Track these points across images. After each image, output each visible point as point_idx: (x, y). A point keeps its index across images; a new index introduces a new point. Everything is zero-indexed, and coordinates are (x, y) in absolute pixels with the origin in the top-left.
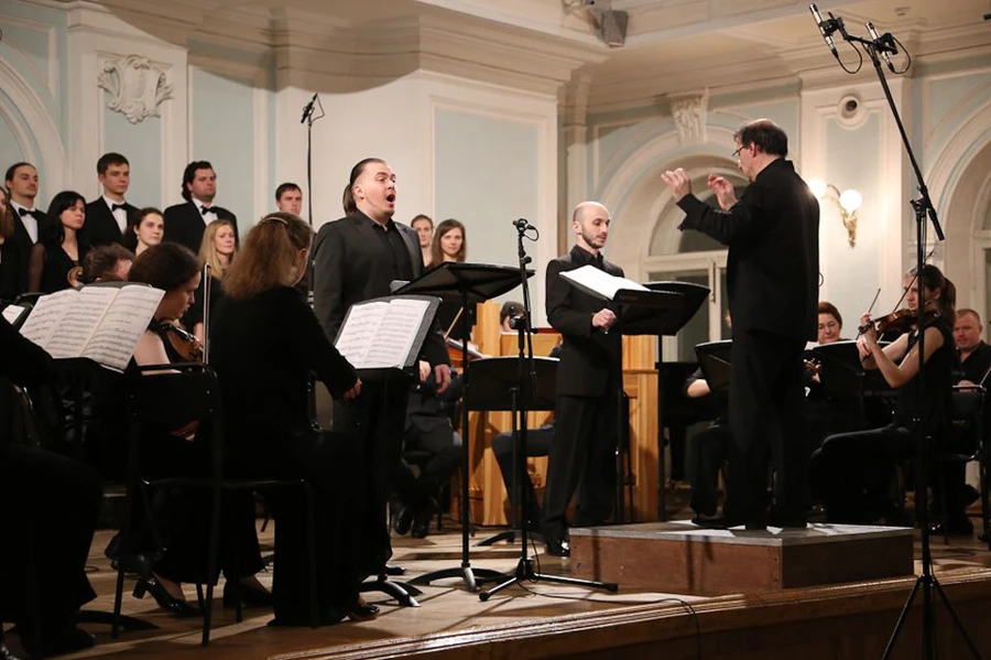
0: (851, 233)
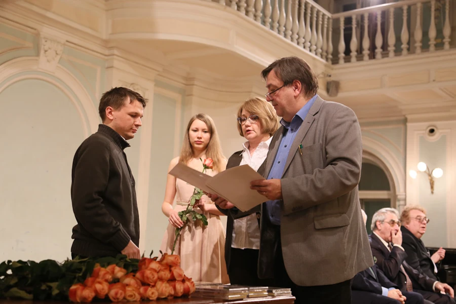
0: (432, 187)
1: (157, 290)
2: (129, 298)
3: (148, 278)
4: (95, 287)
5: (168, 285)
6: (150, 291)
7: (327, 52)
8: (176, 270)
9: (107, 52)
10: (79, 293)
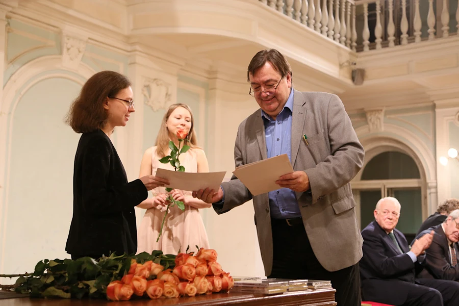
1: (196, 286)
2: (168, 295)
3: (186, 274)
4: (133, 285)
5: (206, 280)
6: (189, 287)
7: (351, 40)
8: (213, 265)
9: (129, 48)
10: (117, 291)
